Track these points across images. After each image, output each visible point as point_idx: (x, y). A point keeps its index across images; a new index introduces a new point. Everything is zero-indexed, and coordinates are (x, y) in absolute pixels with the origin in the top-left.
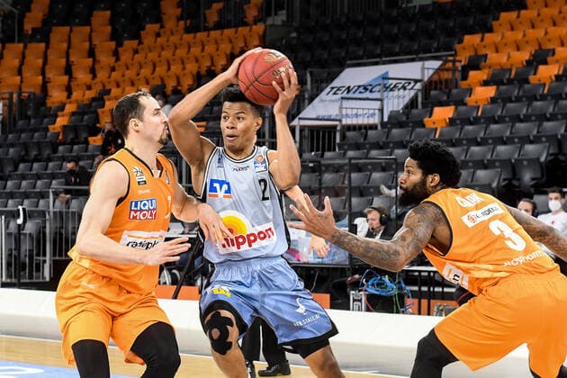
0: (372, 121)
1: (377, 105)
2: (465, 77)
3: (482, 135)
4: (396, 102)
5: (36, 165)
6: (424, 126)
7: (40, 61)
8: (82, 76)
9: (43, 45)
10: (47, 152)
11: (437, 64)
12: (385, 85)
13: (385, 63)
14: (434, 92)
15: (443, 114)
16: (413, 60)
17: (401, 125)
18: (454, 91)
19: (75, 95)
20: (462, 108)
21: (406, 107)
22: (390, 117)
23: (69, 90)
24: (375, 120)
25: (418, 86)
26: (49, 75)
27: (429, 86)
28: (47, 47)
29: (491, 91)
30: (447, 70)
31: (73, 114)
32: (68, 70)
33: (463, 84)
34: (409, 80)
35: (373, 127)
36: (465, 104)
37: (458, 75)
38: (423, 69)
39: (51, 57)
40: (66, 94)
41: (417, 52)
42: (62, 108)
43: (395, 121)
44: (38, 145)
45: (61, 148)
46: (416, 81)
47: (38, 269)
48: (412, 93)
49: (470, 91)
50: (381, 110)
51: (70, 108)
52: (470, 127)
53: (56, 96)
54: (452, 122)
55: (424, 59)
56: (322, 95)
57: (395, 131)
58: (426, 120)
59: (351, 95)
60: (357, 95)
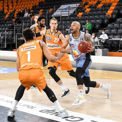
0: (67, 15)
1: (68, 12)
2: (84, 7)
3: (88, 18)
4: (71, 12)
5: (2, 25)
6: (77, 16)
7: (2, 4)
8: (11, 7)
9: (3, 1)
10: (4, 22)
11: (79, 4)
12: (69, 8)
13: (69, 4)
14: (79, 10)
15: (80, 14)
16: (74, 3)
18: (82, 9)
19: (9, 11)
20: (84, 13)
21: (73, 13)
22: (70, 15)
23: (8, 10)
24: (68, 15)
25: (76, 8)
26: (4, 7)
27: (78, 8)
28: (4, 2)
29: (89, 9)
30: (81, 5)
31: (9, 15)
32: (8, 6)
33: (84, 8)
34: (74, 8)
35: (67, 17)
36: (85, 12)
37: (83, 6)
38: (76, 5)
39: (4, 4)
40: (7, 11)
41: (75, 2)
42: (7, 13)
43: (72, 15)
44: (3, 21)
45: (7, 21)
46: (75, 8)
47: (4, 46)
48: (75, 10)
49: (85, 9)
51: (8, 13)
52: (86, 17)
53: (6, 11)
54: (82, 15)
55: (76, 3)
56: (57, 10)
57: (72, 17)
58: (77, 15)
59: (63, 10)
60: (64, 10)
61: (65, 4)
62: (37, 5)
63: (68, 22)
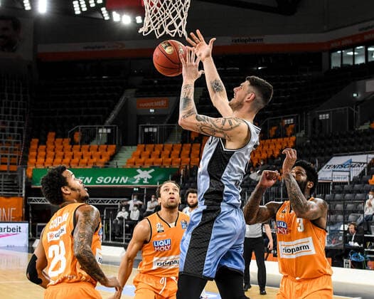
0: (345, 180)
1: (348, 173)
4: (356, 172)
6: (368, 183)
7: (198, 152)
9: (199, 145)
12: (351, 165)
13: (350, 155)
16: (362, 154)
17: (358, 183)
21: (360, 175)
22: (353, 179)
24: (347, 180)
25: (365, 165)
27: (370, 165)
34: (361, 163)
35: (346, 183)
38: (367, 158)
41: (364, 151)
43: (355, 181)
46: (364, 163)
48: (363, 169)
50: (350, 176)
55: (367, 154)
56: (323, 169)
57: (356, 185)
58: (369, 181)
59: (335, 169)
60: (338, 169)
61: (341, 156)
62: (276, 155)
63: (348, 195)
